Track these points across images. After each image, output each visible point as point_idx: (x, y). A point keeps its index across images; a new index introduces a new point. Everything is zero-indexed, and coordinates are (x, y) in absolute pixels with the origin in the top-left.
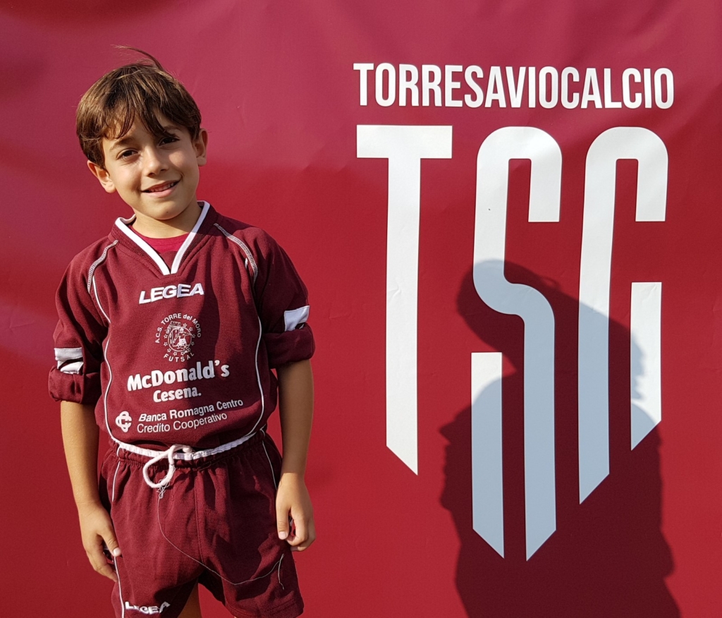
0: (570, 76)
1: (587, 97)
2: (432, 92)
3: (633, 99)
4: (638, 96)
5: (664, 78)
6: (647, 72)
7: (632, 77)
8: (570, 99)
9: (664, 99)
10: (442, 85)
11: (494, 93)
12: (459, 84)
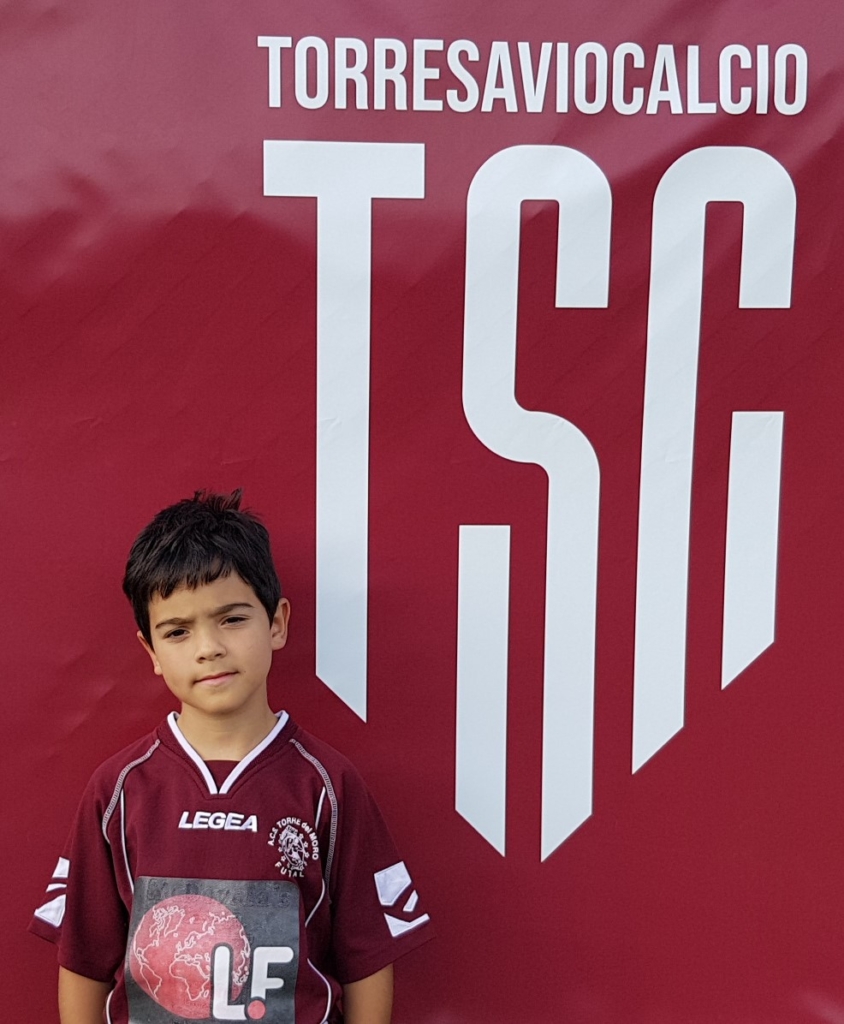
0: (629, 58)
1: (656, 95)
2: (390, 86)
3: (736, 98)
4: (746, 92)
5: (791, 60)
6: (763, 51)
7: (736, 60)
8: (628, 98)
9: (790, 98)
10: (408, 74)
11: (497, 86)
12: (437, 71)
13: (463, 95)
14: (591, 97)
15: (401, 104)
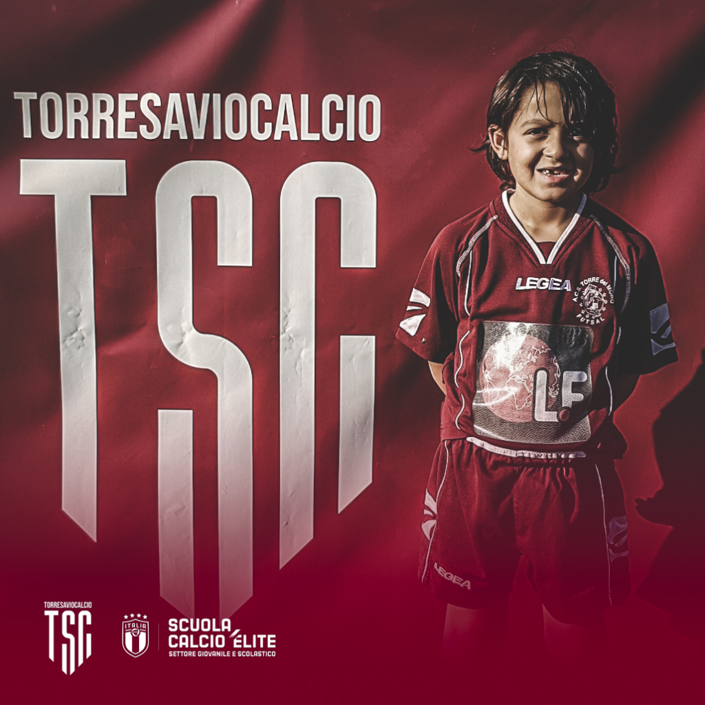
0: (261, 104)
1: (280, 127)
2: (103, 123)
3: (333, 130)
4: (340, 126)
5: (370, 105)
6: (351, 99)
7: (333, 104)
8: (261, 130)
9: (369, 130)
10: (115, 116)
11: (173, 123)
12: (133, 113)
13: (150, 129)
14: (236, 129)
15: (110, 135)
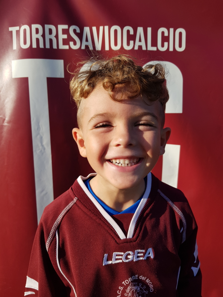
0: (128, 31)
2: (51, 40)
3: (163, 46)
4: (166, 44)
5: (180, 34)
6: (172, 30)
7: (163, 33)
9: (180, 46)
10: (57, 36)
11: (86, 41)
12: (66, 35)
13: (75, 44)
14: (116, 44)
15: (55, 47)
